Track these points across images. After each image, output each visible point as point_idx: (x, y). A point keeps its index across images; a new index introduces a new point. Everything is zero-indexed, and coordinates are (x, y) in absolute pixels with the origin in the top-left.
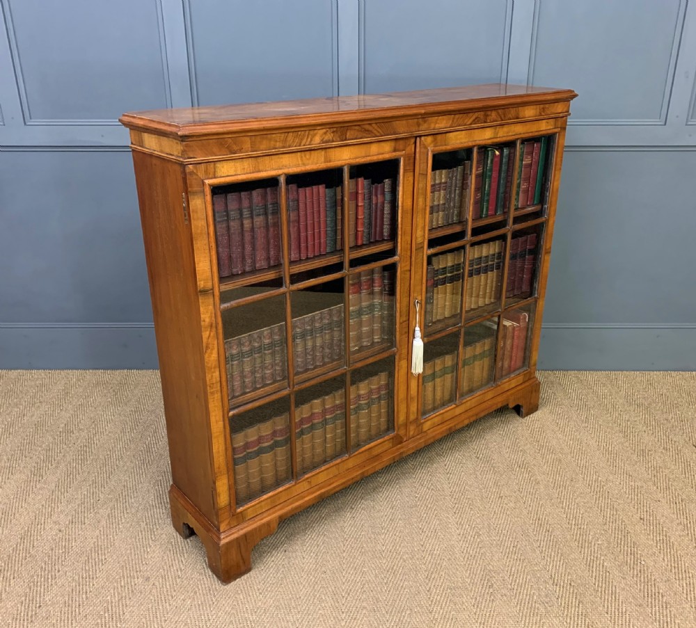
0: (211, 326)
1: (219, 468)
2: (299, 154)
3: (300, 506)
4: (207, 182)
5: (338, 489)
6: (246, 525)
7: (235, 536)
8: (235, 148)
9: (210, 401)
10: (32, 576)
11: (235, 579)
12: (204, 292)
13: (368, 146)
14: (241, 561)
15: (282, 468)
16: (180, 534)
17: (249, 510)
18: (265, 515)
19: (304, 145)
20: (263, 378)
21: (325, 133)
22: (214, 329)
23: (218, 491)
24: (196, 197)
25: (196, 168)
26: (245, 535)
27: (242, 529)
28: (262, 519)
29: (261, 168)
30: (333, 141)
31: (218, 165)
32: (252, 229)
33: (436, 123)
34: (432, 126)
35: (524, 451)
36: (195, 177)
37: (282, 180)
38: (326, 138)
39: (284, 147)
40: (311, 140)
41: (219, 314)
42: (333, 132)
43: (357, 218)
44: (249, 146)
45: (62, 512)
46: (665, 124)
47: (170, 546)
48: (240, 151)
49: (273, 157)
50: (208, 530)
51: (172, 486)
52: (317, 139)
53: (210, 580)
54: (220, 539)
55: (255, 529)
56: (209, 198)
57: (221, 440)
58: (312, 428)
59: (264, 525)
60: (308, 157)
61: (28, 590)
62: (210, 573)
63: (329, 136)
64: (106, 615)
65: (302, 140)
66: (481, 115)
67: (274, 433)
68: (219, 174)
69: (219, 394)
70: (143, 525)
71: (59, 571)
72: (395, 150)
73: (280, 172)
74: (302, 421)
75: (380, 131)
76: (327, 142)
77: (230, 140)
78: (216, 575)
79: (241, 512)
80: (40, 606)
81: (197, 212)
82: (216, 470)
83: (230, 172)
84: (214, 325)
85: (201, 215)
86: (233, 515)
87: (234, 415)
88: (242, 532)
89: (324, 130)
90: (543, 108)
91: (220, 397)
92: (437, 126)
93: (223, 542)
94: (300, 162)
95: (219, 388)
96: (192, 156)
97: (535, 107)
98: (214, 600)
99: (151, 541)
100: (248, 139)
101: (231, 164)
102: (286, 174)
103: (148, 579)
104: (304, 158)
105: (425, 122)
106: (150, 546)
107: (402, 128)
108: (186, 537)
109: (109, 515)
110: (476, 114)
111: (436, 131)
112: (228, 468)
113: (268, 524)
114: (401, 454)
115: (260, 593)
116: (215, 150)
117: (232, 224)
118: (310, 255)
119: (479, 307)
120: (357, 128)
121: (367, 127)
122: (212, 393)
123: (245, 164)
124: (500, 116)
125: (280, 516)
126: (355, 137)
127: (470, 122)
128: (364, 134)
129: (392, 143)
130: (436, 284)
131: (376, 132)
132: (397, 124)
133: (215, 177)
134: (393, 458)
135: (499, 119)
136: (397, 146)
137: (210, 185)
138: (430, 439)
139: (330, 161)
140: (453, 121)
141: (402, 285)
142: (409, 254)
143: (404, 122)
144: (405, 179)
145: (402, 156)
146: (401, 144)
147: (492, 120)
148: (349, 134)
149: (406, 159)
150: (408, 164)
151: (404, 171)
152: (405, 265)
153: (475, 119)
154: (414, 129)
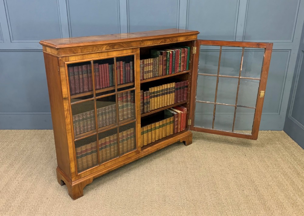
0: (68, 110)
1: (71, 159)
2: (98, 54)
3: (101, 174)
4: (66, 63)
5: (115, 169)
6: (81, 179)
7: (77, 183)
8: (75, 52)
9: (68, 135)
10: (8, 198)
11: (77, 198)
12: (65, 99)
13: (123, 51)
14: (79, 192)
15: (95, 160)
16: (60, 184)
17: (82, 174)
18: (88, 176)
19: (100, 51)
20: (87, 129)
21: (107, 47)
22: (69, 111)
23: (71, 167)
24: (62, 68)
25: (62, 58)
26: (81, 183)
27: (80, 181)
28: (87, 178)
29: (84, 58)
30: (110, 49)
31: (70, 57)
32: (83, 78)
33: (147, 43)
34: (145, 44)
35: (184, 157)
36: (62, 61)
37: (92, 62)
38: (107, 48)
39: (92, 52)
40: (102, 49)
41: (70, 106)
42: (110, 47)
43: (120, 75)
44: (80, 51)
45: (20, 177)
47: (56, 188)
48: (77, 53)
49: (89, 54)
50: (68, 181)
51: (57, 167)
52: (104, 49)
53: (69, 199)
54: (72, 184)
55: (85, 181)
56: (66, 68)
57: (72, 149)
58: (106, 147)
59: (88, 180)
60: (101, 54)
61: (6, 202)
62: (69, 197)
63: (108, 48)
64: (32, 209)
65: (99, 49)
66: (163, 40)
67: (92, 148)
68: (70, 60)
69: (71, 133)
70: (47, 181)
71: (17, 196)
72: (132, 52)
73: (91, 59)
74: (102, 144)
75: (127, 46)
76: (107, 50)
77: (73, 50)
78: (71, 197)
79: (80, 175)
80: (10, 207)
81: (62, 73)
82: (70, 160)
83: (74, 60)
84: (69, 110)
85: (64, 73)
86: (77, 176)
87: (76, 141)
88: (80, 182)
89: (106, 46)
90: (187, 38)
91: (71, 134)
92: (147, 44)
93: (73, 185)
94: (98, 56)
95: (71, 131)
96: (60, 55)
97: (184, 37)
98: (70, 205)
99: (50, 187)
100: (80, 49)
101: (74, 57)
102: (93, 60)
103: (48, 198)
104: (99, 55)
105: (143, 43)
106: (49, 188)
107: (135, 45)
108: (62, 185)
109: (36, 178)
110: (161, 40)
112: (74, 159)
113: (89, 179)
114: (139, 157)
115: (86, 203)
116: (68, 53)
117: (75, 76)
118: (104, 87)
119: (168, 106)
120: (118, 45)
121: (122, 45)
122: (68, 133)
123: (79, 57)
124: (171, 41)
125: (94, 177)
126: (117, 48)
127: (159, 43)
128: (121, 47)
129: (131, 50)
130: (151, 97)
131: (125, 46)
132: (132, 44)
133: (68, 61)
134: (136, 158)
135: (170, 41)
136: (133, 51)
137: (67, 64)
138: (150, 152)
139: (109, 56)
140: (153, 42)
141: (137, 97)
142: (139, 87)
143: (135, 43)
144: (137, 62)
145: (135, 54)
146: (135, 50)
147: (167, 42)
148: (115, 47)
149: (137, 55)
150: (138, 57)
151: (136, 59)
152: (138, 91)
153: (161, 42)
154: (139, 45)
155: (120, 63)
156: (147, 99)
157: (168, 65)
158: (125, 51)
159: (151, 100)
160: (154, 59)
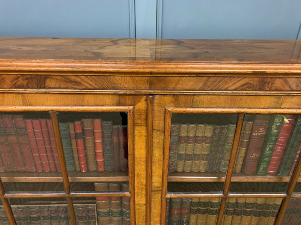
13: (81, 96)
21: (16, 79)
30: (28, 87)
33: (178, 83)
34: (172, 86)
38: (19, 83)
42: (27, 79)
52: (8, 83)
72: (119, 104)
75: (92, 83)
76: (20, 87)
89: (15, 76)
92: (179, 86)
105: (160, 81)
107: (125, 85)
110: (246, 80)
111: (176, 92)
120: (58, 77)
121: (74, 78)
124: (290, 86)
126: (57, 85)
127: (233, 87)
128: (70, 85)
129: (116, 98)
130: (191, 212)
131: (85, 84)
132: (117, 80)
135: (287, 88)
136: (122, 101)
139: (31, 105)
140: (205, 84)
141: (137, 213)
142: (144, 192)
143: (128, 78)
144: (136, 132)
145: (130, 111)
146: (129, 100)
147: (273, 89)
148: (49, 82)
149: (136, 113)
150: (139, 119)
151: (134, 125)
152: (140, 200)
153: (245, 85)
154: (143, 87)
155: (93, 123)
156: (181, 214)
157: (267, 151)
158: (89, 99)
159: (193, 217)
160: (215, 129)
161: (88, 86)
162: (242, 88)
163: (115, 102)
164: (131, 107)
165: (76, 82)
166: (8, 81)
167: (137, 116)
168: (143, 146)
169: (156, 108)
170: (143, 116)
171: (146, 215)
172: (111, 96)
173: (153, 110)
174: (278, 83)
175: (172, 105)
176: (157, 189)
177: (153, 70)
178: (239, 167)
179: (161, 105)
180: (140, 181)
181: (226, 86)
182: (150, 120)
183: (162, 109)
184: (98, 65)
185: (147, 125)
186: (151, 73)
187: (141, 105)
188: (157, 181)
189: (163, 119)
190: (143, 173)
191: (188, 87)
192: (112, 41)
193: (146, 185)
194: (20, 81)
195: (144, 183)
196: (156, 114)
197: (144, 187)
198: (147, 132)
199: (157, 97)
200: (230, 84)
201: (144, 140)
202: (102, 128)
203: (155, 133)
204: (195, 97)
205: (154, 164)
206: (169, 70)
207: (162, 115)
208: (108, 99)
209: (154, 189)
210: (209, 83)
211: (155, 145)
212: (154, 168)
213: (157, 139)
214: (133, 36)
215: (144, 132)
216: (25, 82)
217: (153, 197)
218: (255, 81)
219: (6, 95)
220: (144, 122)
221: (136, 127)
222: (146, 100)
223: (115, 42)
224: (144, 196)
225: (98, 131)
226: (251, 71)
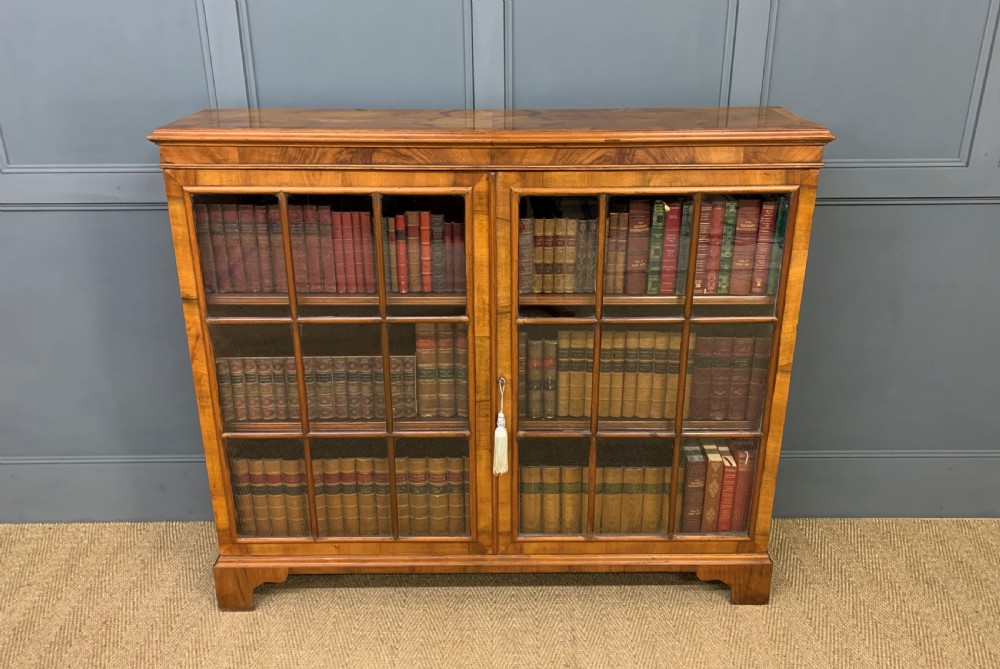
0: (198, 337)
1: (214, 486)
2: (304, 172)
4: (185, 188)
6: (247, 559)
7: (234, 565)
8: (219, 157)
9: (201, 414)
12: (187, 300)
13: (411, 174)
14: (239, 595)
17: (256, 546)
18: (275, 559)
19: (310, 163)
21: (340, 153)
22: (201, 341)
23: (214, 510)
24: (175, 202)
25: (174, 174)
26: (245, 569)
27: (243, 562)
28: (268, 562)
29: (254, 182)
30: (351, 163)
31: (200, 173)
32: (270, 247)
33: (524, 155)
34: (517, 160)
36: (173, 182)
37: (282, 198)
38: (342, 158)
39: (282, 163)
40: (319, 158)
41: (206, 327)
42: (352, 153)
44: (237, 157)
46: (967, 165)
48: (226, 161)
49: (270, 172)
52: (328, 159)
53: (200, 605)
55: (258, 569)
56: (189, 205)
57: (216, 458)
58: (340, 490)
59: (268, 569)
60: (318, 177)
65: (307, 157)
67: (283, 477)
68: (200, 182)
69: (211, 410)
72: (455, 184)
73: (280, 189)
75: (425, 158)
76: (341, 163)
77: (213, 149)
79: (244, 544)
81: (176, 218)
82: (211, 488)
83: (216, 182)
84: (201, 337)
85: (182, 220)
86: (235, 543)
87: (227, 438)
88: (241, 565)
89: (338, 150)
91: (211, 414)
93: (219, 565)
94: (307, 182)
95: (210, 404)
96: (168, 161)
100: (234, 150)
101: (216, 174)
102: (287, 194)
104: (311, 178)
105: (503, 154)
107: (463, 159)
110: (601, 152)
111: (522, 167)
112: (225, 488)
113: (274, 570)
116: (196, 157)
120: (387, 151)
121: (404, 151)
122: (203, 407)
123: (234, 175)
124: (654, 158)
125: (290, 569)
126: (386, 161)
127: (589, 161)
128: (400, 160)
129: (451, 176)
131: (417, 158)
132: (454, 153)
133: (197, 186)
134: (465, 567)
135: (651, 160)
136: (459, 180)
137: (190, 193)
138: (532, 566)
139: (351, 186)
140: (555, 157)
141: (477, 354)
142: (487, 317)
143: (466, 151)
144: (476, 222)
145: (468, 193)
146: (466, 178)
147: (635, 161)
148: (376, 157)
149: (476, 197)
150: (480, 204)
151: (473, 212)
152: (482, 330)
153: (600, 158)
154: (483, 161)
155: (420, 217)
156: (543, 369)
157: (654, 257)
158: (420, 177)
159: (563, 376)
160: (579, 224)
161: (421, 161)
162: (598, 161)
163: (451, 182)
164: (470, 189)
165: (406, 157)
166: (329, 155)
167: (476, 201)
168: (485, 244)
169: (500, 188)
170: (484, 201)
171: (491, 356)
172: (445, 174)
173: (495, 191)
174: (640, 154)
175: (518, 184)
176: (505, 310)
177: (494, 140)
178: (620, 284)
179: (505, 185)
180: (480, 299)
181: (580, 159)
182: (492, 204)
183: (507, 191)
184: (433, 135)
185: (489, 214)
186: (492, 144)
187: (482, 186)
188: (504, 296)
189: (508, 203)
190: (485, 284)
191: (534, 161)
192: (441, 113)
193: (490, 305)
194: (345, 156)
195: (487, 302)
196: (500, 197)
197: (487, 307)
198: (489, 224)
199: (500, 174)
200: (584, 157)
201: (486, 235)
202: (431, 224)
203: (499, 224)
204: (545, 173)
205: (499, 269)
206: (512, 140)
207: (508, 198)
208: (442, 178)
209: (500, 309)
210: (559, 157)
211: (500, 241)
212: (499, 276)
213: (503, 232)
214: (469, 106)
215: (485, 222)
216: (348, 157)
217: (499, 324)
218: (612, 152)
219: (324, 173)
220: (485, 209)
221: (476, 216)
222: (488, 179)
223: (446, 114)
224: (487, 322)
225: (426, 227)
226: (602, 140)
